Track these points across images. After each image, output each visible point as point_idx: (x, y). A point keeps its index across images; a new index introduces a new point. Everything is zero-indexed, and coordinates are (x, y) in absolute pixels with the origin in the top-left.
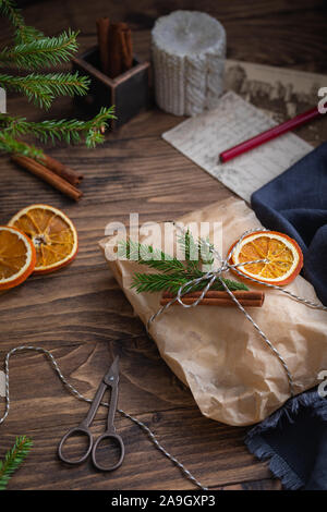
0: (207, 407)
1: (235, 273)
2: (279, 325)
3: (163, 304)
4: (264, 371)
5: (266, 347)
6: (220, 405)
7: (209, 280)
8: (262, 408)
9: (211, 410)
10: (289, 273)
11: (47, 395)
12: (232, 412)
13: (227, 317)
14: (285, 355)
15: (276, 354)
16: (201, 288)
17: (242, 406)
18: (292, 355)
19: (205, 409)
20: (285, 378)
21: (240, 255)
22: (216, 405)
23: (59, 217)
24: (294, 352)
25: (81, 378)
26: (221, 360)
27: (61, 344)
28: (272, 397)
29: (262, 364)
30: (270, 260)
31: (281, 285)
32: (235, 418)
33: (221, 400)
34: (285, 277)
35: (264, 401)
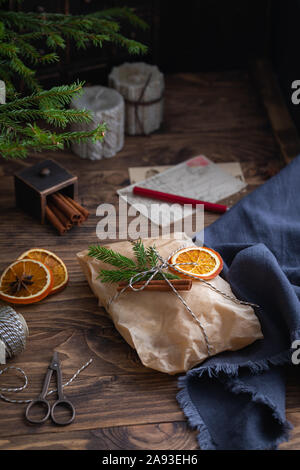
0: (146, 359)
1: (172, 269)
2: (202, 304)
3: (119, 290)
4: (188, 334)
5: (191, 318)
6: (156, 358)
7: (152, 273)
8: (186, 360)
9: (149, 361)
10: (212, 272)
11: (34, 361)
12: (164, 362)
13: (165, 298)
14: (204, 324)
15: (198, 323)
16: (146, 278)
17: (172, 360)
18: (209, 325)
19: (145, 360)
20: (203, 340)
21: (177, 260)
22: (153, 358)
23: (51, 257)
24: (211, 323)
25: (61, 351)
26: (159, 327)
27: (49, 330)
28: (193, 353)
29: (187, 330)
30: (198, 263)
31: (206, 280)
32: (166, 367)
33: (156, 354)
34: (209, 274)
35: (188, 356)
